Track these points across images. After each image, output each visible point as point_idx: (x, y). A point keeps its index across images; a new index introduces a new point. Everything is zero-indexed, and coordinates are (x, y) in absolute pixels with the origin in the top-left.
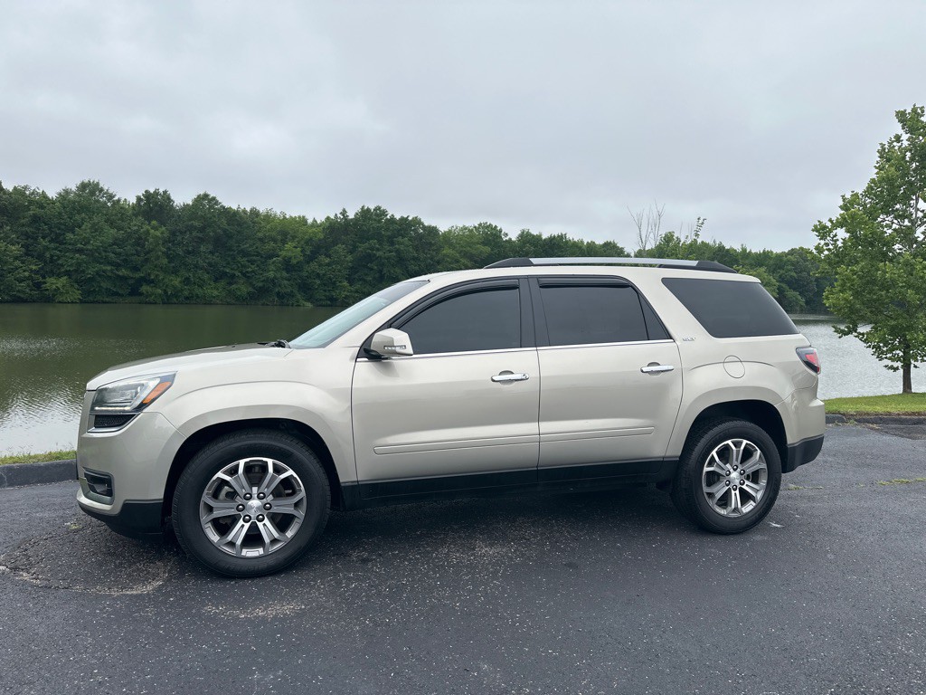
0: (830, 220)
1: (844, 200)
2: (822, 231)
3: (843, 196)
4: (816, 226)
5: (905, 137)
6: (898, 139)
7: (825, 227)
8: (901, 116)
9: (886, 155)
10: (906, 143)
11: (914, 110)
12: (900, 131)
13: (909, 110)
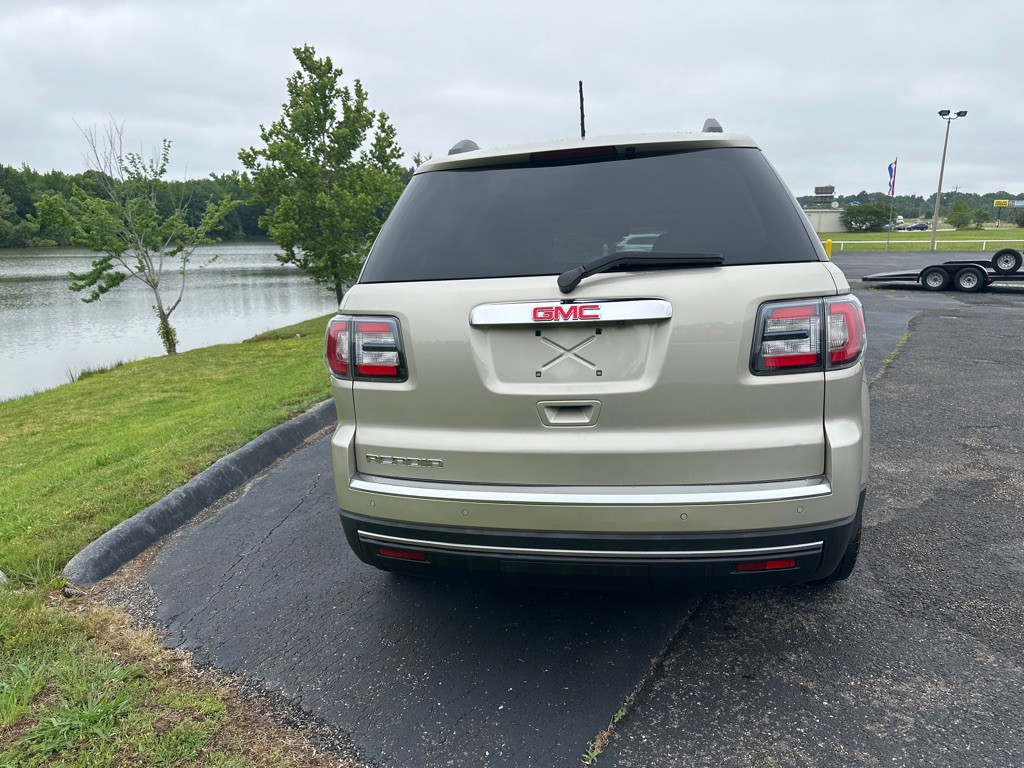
0: (252, 149)
1: (263, 130)
2: (248, 159)
3: (261, 126)
4: (240, 154)
5: (306, 74)
6: (300, 76)
7: (251, 156)
8: (297, 52)
9: (293, 89)
10: (307, 80)
11: (307, 49)
12: (301, 70)
13: (303, 50)
